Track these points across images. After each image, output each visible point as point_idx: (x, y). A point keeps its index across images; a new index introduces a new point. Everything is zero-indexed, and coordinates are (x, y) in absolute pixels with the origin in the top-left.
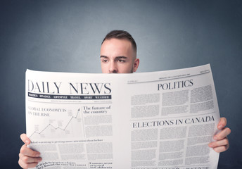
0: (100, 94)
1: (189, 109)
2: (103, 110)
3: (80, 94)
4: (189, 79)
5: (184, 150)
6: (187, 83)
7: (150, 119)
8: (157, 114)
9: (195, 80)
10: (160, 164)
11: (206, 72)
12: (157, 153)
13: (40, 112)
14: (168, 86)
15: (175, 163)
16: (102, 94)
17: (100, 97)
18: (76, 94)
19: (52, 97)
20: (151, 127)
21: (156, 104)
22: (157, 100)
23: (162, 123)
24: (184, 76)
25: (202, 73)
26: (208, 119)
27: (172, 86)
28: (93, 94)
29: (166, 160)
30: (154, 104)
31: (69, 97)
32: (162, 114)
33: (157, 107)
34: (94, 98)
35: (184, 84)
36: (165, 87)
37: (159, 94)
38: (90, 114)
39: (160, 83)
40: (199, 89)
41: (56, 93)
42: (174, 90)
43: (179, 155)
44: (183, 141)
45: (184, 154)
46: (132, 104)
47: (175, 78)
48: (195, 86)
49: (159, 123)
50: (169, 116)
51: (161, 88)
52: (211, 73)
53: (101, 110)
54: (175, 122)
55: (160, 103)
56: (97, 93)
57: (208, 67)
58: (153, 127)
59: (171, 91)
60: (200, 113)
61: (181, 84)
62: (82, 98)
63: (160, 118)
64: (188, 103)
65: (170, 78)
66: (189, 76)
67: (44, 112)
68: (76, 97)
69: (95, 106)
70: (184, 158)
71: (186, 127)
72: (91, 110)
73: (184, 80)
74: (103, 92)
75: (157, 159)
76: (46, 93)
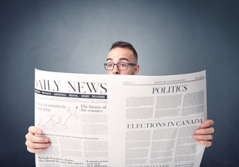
0: (97, 94)
1: (180, 112)
2: (99, 109)
3: (77, 92)
4: (184, 84)
5: (174, 149)
6: (182, 88)
7: (143, 121)
8: (151, 116)
9: (189, 85)
10: (151, 162)
11: (201, 78)
12: (150, 152)
13: (43, 107)
14: (163, 90)
15: (165, 161)
17: (97, 97)
18: (73, 92)
19: (52, 94)
20: (145, 128)
21: (151, 106)
22: (151, 103)
23: (155, 125)
24: (179, 81)
25: (197, 79)
26: (197, 121)
27: (167, 90)
28: (90, 93)
29: (157, 158)
30: (148, 106)
31: (67, 95)
32: (156, 117)
33: (151, 110)
34: (90, 96)
35: (178, 89)
36: (160, 90)
37: (153, 98)
38: (87, 112)
39: (155, 87)
40: (192, 94)
41: (56, 91)
42: (169, 94)
43: (169, 154)
44: (173, 141)
45: (173, 153)
46: (127, 106)
47: (170, 82)
48: (188, 91)
49: (152, 125)
50: (162, 118)
51: (155, 92)
52: (205, 80)
53: (97, 109)
54: (167, 125)
55: (154, 106)
56: (93, 93)
57: (204, 73)
58: (146, 129)
59: (165, 94)
60: (190, 115)
61: (175, 89)
62: (80, 96)
63: (153, 120)
64: (180, 107)
65: (165, 83)
66: (184, 81)
67: (45, 107)
68: (74, 96)
69: (92, 105)
70: (173, 156)
71: (177, 129)
72: (88, 109)
73: (179, 85)
74: (100, 91)
75: (149, 158)
76: (47, 90)
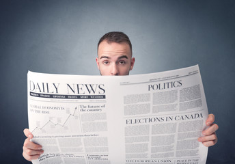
0: (95, 94)
1: (178, 107)
2: (98, 108)
3: (76, 94)
4: (178, 80)
5: (175, 144)
6: (176, 84)
7: (142, 116)
8: (149, 112)
9: (183, 80)
10: (152, 156)
12: (150, 147)
13: (41, 110)
14: (159, 87)
15: (166, 155)
16: (97, 94)
17: (95, 97)
18: (73, 94)
19: (51, 96)
20: (143, 123)
21: (147, 102)
22: (148, 100)
23: (153, 120)
24: (173, 78)
25: (190, 74)
26: (197, 116)
27: (162, 86)
28: (88, 94)
29: (158, 153)
30: (145, 102)
31: (67, 97)
32: (153, 112)
33: (148, 106)
34: (89, 97)
35: (173, 85)
36: (155, 87)
37: (149, 94)
38: (86, 112)
39: (150, 84)
40: (188, 88)
41: (55, 93)
42: (164, 90)
43: (170, 149)
44: (173, 136)
45: (175, 148)
46: (125, 103)
47: (164, 79)
48: (184, 86)
49: (150, 120)
50: (160, 113)
51: (151, 89)
52: (199, 74)
53: (96, 109)
54: (165, 119)
55: (151, 102)
56: (92, 94)
57: (196, 67)
58: (145, 123)
59: (161, 91)
60: (189, 110)
61: (170, 85)
62: (79, 97)
63: (151, 115)
64: (177, 102)
65: (159, 80)
66: (177, 77)
67: (44, 110)
68: (73, 97)
69: (91, 105)
70: (175, 151)
71: (176, 123)
72: (87, 108)
73: (173, 81)
74: (98, 92)
75: (149, 153)
76: (46, 92)
